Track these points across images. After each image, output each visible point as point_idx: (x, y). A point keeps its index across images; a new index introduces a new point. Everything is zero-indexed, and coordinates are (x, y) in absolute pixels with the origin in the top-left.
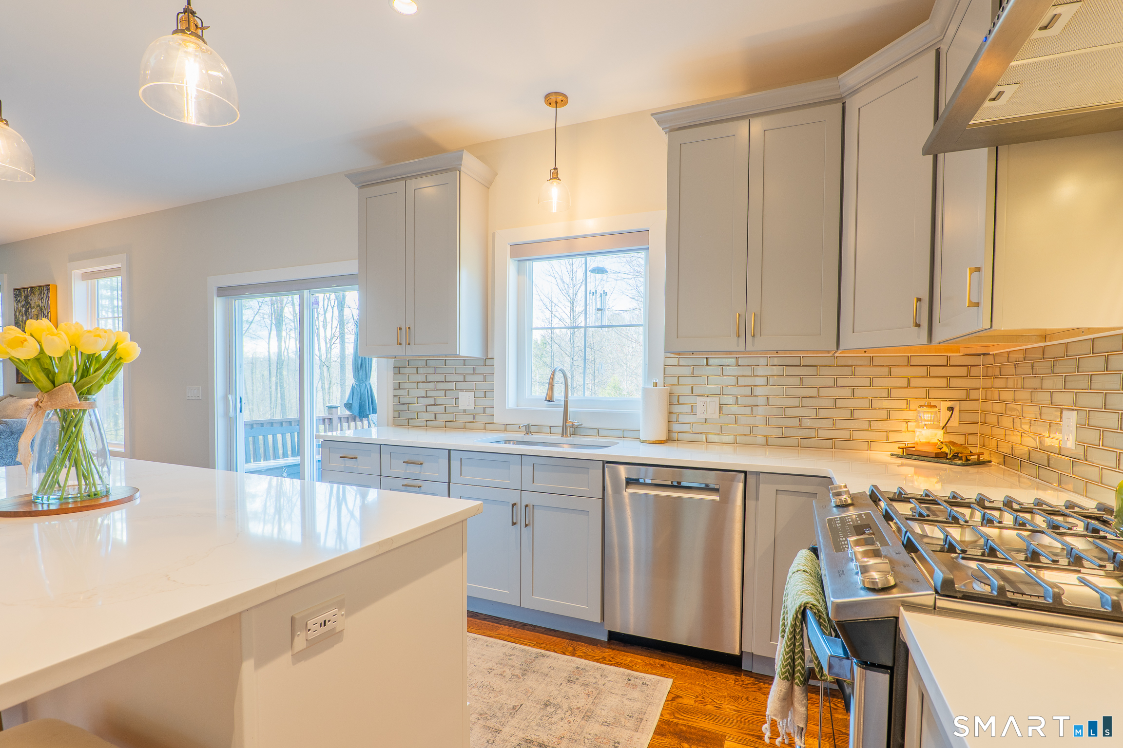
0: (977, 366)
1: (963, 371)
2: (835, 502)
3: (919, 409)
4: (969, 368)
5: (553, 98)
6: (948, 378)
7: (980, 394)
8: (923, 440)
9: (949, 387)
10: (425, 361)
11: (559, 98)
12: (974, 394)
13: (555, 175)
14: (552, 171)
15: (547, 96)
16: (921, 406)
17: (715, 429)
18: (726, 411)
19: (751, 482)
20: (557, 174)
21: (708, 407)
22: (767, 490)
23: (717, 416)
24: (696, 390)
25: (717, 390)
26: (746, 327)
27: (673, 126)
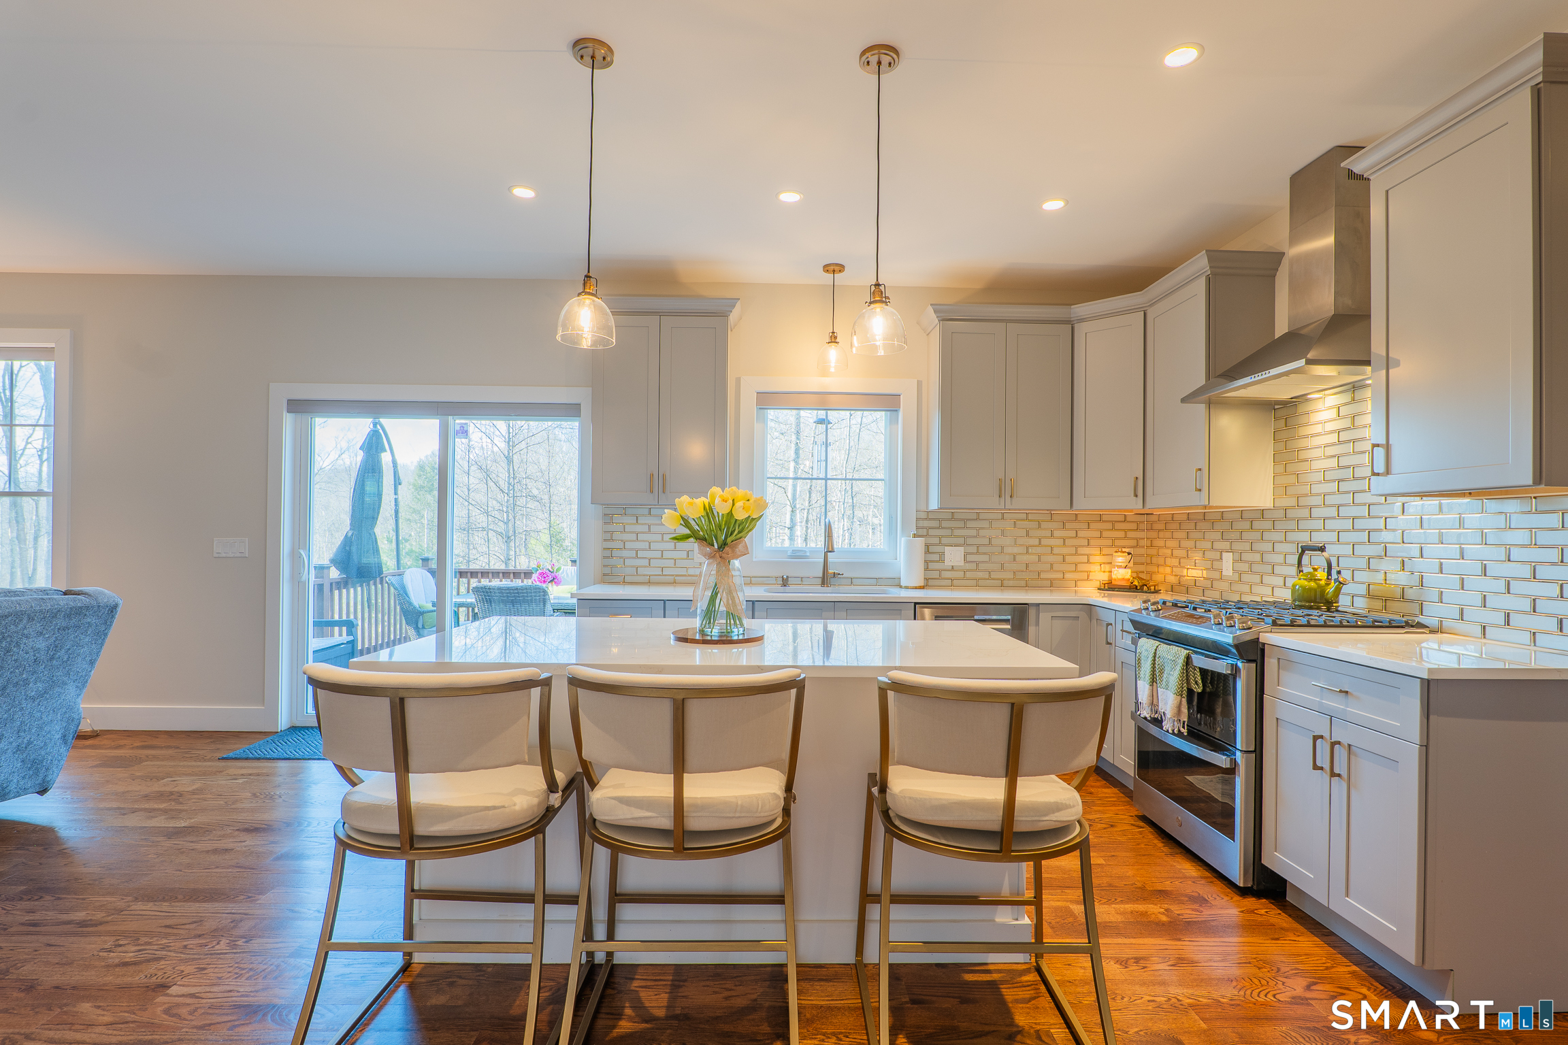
0: (1143, 522)
1: (1134, 526)
2: (1152, 609)
3: (1114, 554)
4: (1138, 523)
5: (832, 268)
6: (1125, 531)
7: (1144, 543)
8: (1120, 577)
9: (1126, 537)
10: (648, 510)
11: (837, 268)
12: (1142, 543)
13: (833, 339)
14: (831, 334)
15: (825, 266)
16: (1116, 552)
17: (961, 574)
18: (970, 558)
19: (1032, 613)
20: (836, 338)
21: (954, 556)
22: (1045, 617)
23: (962, 563)
24: (944, 541)
25: (961, 541)
26: (1005, 489)
27: (946, 316)
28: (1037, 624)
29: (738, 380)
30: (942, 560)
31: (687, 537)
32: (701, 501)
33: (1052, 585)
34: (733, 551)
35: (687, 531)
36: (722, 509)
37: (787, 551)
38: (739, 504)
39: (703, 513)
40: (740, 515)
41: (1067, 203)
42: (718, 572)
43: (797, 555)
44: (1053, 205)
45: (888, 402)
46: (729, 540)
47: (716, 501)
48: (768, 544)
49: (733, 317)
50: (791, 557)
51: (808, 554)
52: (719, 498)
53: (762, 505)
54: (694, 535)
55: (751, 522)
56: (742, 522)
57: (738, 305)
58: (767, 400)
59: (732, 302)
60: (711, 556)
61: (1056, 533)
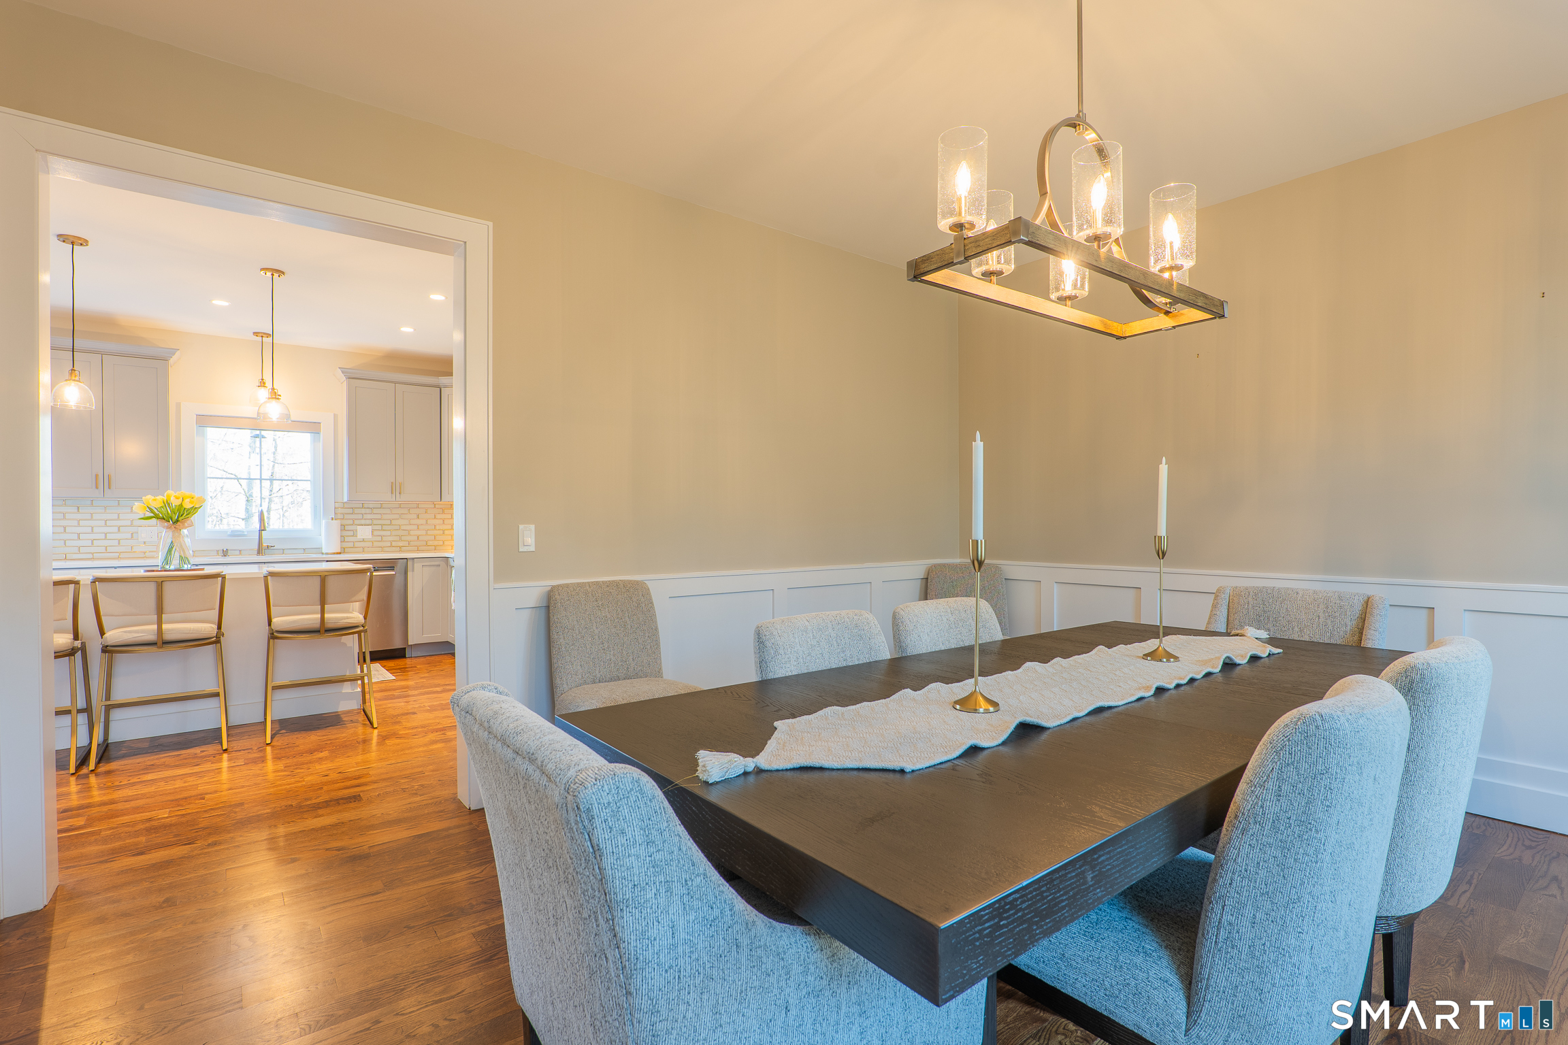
5: (260, 335)
11: (264, 335)
13: (262, 384)
17: (370, 544)
18: (376, 533)
19: (410, 563)
20: (264, 383)
21: (364, 532)
22: (418, 566)
23: (370, 537)
24: (356, 522)
25: (369, 522)
26: (396, 488)
27: (352, 377)
28: (413, 570)
29: (178, 405)
30: (354, 535)
31: (151, 518)
32: (160, 498)
33: (435, 549)
34: (183, 525)
35: (152, 515)
36: (175, 503)
37: (227, 532)
38: (187, 500)
39: (163, 505)
40: (187, 505)
41: (415, 330)
42: (173, 535)
43: (236, 534)
44: (407, 330)
45: (313, 427)
46: (180, 519)
47: (172, 499)
48: (209, 526)
49: (171, 361)
50: (230, 536)
51: (246, 533)
52: (173, 496)
53: (202, 500)
54: (156, 517)
55: (194, 509)
56: (188, 509)
57: (178, 353)
58: (204, 421)
59: (173, 351)
60: (168, 528)
61: (438, 516)
